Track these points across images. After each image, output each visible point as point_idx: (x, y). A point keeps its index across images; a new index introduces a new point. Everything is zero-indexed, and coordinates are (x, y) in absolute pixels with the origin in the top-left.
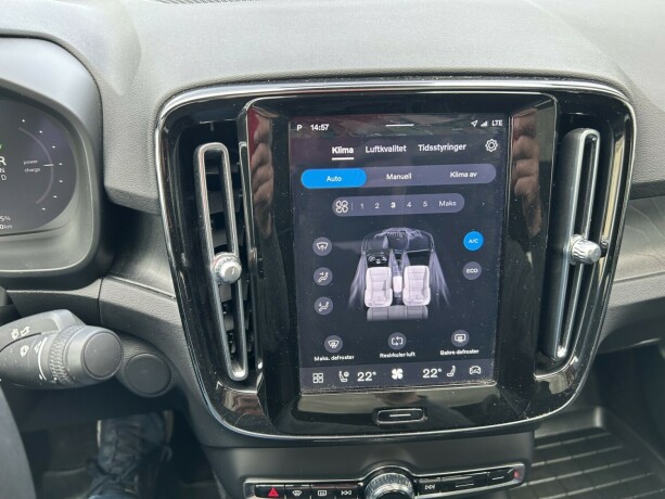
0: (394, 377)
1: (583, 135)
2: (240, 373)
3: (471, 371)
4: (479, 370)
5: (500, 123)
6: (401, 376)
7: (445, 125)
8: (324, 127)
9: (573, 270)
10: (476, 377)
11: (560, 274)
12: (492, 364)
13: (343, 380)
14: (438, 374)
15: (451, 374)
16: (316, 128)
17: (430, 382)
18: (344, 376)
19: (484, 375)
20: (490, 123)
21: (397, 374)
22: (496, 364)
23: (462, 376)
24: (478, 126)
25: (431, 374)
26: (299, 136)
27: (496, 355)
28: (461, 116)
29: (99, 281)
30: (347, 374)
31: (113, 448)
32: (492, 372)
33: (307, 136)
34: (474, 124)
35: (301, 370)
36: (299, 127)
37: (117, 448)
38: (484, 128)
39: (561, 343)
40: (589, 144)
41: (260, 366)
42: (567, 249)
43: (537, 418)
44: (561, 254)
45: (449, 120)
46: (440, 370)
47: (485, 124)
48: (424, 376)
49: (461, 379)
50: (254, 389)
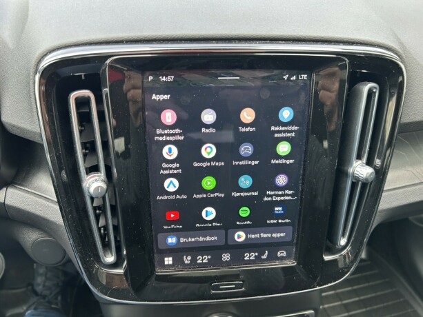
0: (224, 259)
1: (366, 88)
2: (110, 259)
3: (279, 254)
4: (284, 254)
5: (305, 77)
6: (228, 259)
7: (264, 78)
8: (171, 78)
9: (354, 185)
10: (282, 258)
11: (345, 188)
12: (294, 250)
13: (186, 262)
14: (255, 256)
16: (164, 79)
17: (250, 262)
18: (187, 260)
19: (288, 257)
20: (298, 77)
21: (226, 257)
22: (296, 250)
23: (273, 257)
24: (289, 79)
25: (250, 257)
26: (150, 85)
27: (297, 244)
28: (276, 72)
29: (5, 189)
30: (189, 258)
31: (44, 278)
32: (293, 255)
33: (157, 85)
34: (286, 77)
35: (156, 255)
36: (151, 78)
37: (46, 278)
38: (292, 81)
39: (343, 235)
40: (370, 94)
41: (125, 253)
42: (351, 170)
43: (324, 286)
44: (346, 174)
45: (266, 74)
46: (257, 254)
47: (294, 78)
48: (245, 259)
49: (272, 260)
50: (121, 269)
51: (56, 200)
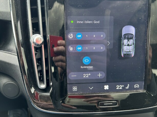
0: (105, 89)
2: (43, 86)
3: (135, 86)
4: (138, 86)
6: (108, 88)
10: (137, 89)
12: (143, 84)
14: (122, 87)
15: (127, 88)
17: (119, 91)
19: (140, 88)
21: (106, 87)
23: (132, 88)
25: (119, 87)
27: (145, 80)
32: (143, 87)
35: (68, 85)
46: (123, 86)
48: (117, 89)
49: (131, 90)
50: (49, 93)
51: (16, 54)
